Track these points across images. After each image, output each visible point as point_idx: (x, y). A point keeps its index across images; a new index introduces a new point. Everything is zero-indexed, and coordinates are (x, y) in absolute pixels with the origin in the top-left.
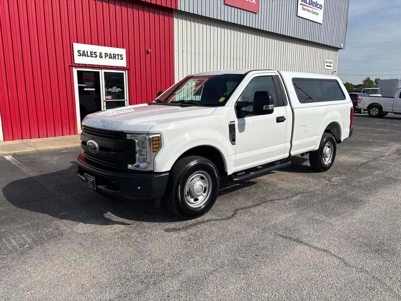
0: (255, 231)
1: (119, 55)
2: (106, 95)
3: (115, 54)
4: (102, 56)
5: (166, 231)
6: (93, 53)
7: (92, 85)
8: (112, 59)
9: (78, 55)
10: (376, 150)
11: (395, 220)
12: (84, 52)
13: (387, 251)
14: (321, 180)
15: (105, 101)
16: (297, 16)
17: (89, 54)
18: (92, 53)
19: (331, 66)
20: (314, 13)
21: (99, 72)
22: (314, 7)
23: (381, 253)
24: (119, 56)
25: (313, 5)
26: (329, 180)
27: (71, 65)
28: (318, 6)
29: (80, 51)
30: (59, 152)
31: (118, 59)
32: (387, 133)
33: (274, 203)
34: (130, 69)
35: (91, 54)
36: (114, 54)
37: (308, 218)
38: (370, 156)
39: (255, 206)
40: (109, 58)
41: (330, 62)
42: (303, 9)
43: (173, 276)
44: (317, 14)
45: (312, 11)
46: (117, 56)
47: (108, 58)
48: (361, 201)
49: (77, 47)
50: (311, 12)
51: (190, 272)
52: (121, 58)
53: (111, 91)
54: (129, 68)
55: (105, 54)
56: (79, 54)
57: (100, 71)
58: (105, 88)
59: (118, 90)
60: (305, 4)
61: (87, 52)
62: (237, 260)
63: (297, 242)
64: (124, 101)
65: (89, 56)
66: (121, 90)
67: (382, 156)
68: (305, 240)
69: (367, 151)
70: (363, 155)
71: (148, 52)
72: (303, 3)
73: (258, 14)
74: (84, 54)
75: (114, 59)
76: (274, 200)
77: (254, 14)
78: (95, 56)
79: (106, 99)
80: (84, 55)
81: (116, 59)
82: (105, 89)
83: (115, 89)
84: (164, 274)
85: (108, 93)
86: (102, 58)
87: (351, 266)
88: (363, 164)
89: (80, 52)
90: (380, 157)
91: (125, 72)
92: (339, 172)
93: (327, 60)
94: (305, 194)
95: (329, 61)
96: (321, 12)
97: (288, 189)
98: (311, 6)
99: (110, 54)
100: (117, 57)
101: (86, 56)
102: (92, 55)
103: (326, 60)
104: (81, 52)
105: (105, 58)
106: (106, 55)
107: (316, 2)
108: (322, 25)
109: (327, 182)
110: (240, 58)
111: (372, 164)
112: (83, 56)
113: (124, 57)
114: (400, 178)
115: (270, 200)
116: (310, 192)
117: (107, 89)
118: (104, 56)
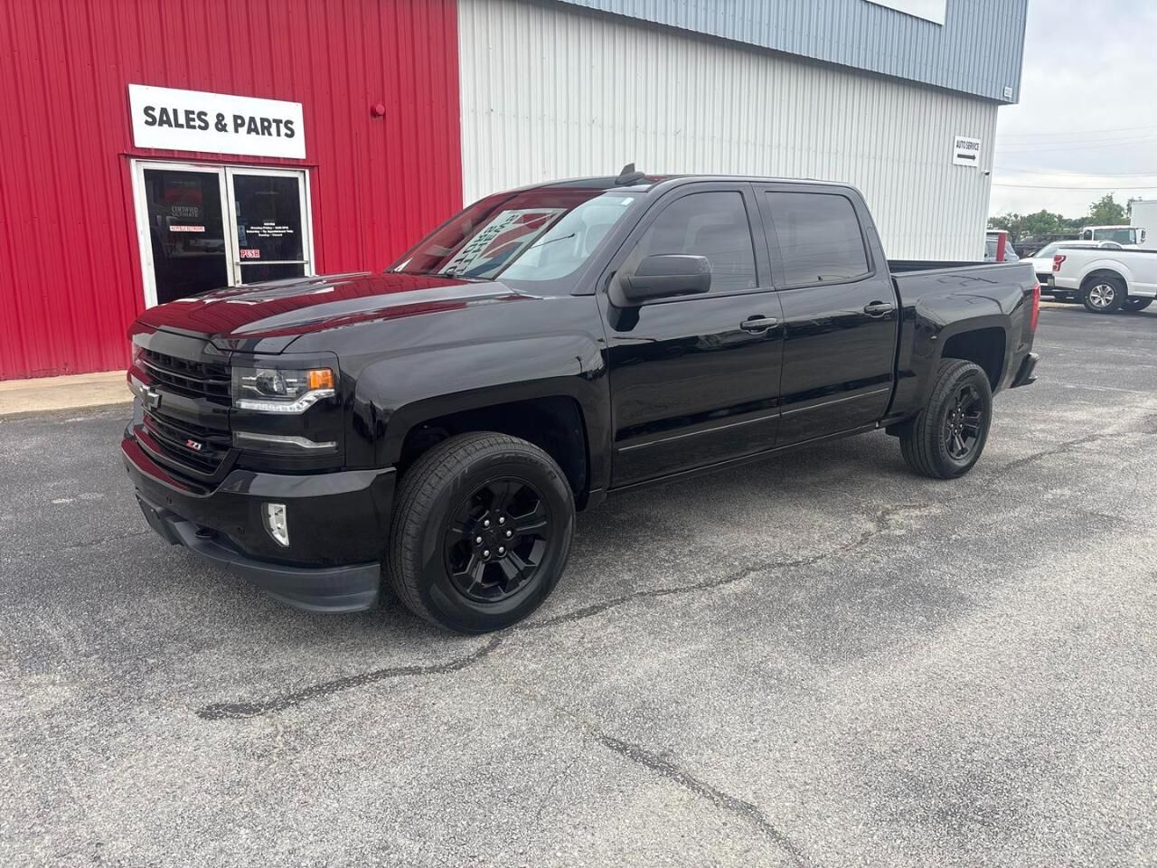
0: (521, 721)
1: (281, 121)
2: (241, 248)
3: (268, 120)
4: (225, 125)
5: (201, 716)
6: (195, 116)
7: (196, 216)
8: (258, 133)
9: (147, 122)
10: (1081, 415)
12: (164, 111)
14: (852, 519)
15: (237, 264)
17: (182, 120)
18: (191, 116)
19: (973, 158)
21: (216, 175)
23: (961, 825)
24: (282, 126)
26: (880, 520)
27: (123, 154)
29: (153, 109)
30: (56, 423)
31: (279, 135)
32: (1132, 362)
33: (649, 606)
34: (318, 166)
35: (188, 120)
36: (263, 120)
37: (740, 668)
38: (1052, 438)
39: (581, 614)
40: (249, 132)
41: (971, 146)
46: (274, 125)
47: (243, 130)
49: (141, 96)
52: (289, 132)
53: (257, 234)
54: (314, 163)
55: (236, 118)
56: (150, 120)
57: (220, 171)
58: (238, 224)
59: (286, 229)
61: (175, 111)
63: (655, 767)
64: (303, 265)
65: (182, 126)
66: (291, 231)
67: (1092, 438)
69: (1045, 421)
70: (1029, 435)
71: (374, 113)
74: (165, 118)
75: (263, 134)
76: (654, 594)
78: (203, 125)
79: (242, 260)
80: (165, 122)
81: (270, 134)
82: (239, 229)
83: (271, 229)
85: (247, 242)
86: (226, 131)
88: (1017, 463)
89: (150, 112)
90: (1083, 441)
91: (302, 174)
92: (925, 493)
93: (962, 138)
94: (777, 572)
95: (967, 140)
97: (726, 553)
99: (252, 119)
100: (273, 129)
101: (170, 125)
102: (192, 123)
103: (957, 138)
105: (236, 131)
106: (238, 121)
108: (943, 28)
109: (871, 526)
111: (1048, 463)
112: (160, 125)
113: (299, 127)
114: (1128, 514)
115: (642, 594)
116: (796, 564)
117: (243, 227)
118: (231, 127)
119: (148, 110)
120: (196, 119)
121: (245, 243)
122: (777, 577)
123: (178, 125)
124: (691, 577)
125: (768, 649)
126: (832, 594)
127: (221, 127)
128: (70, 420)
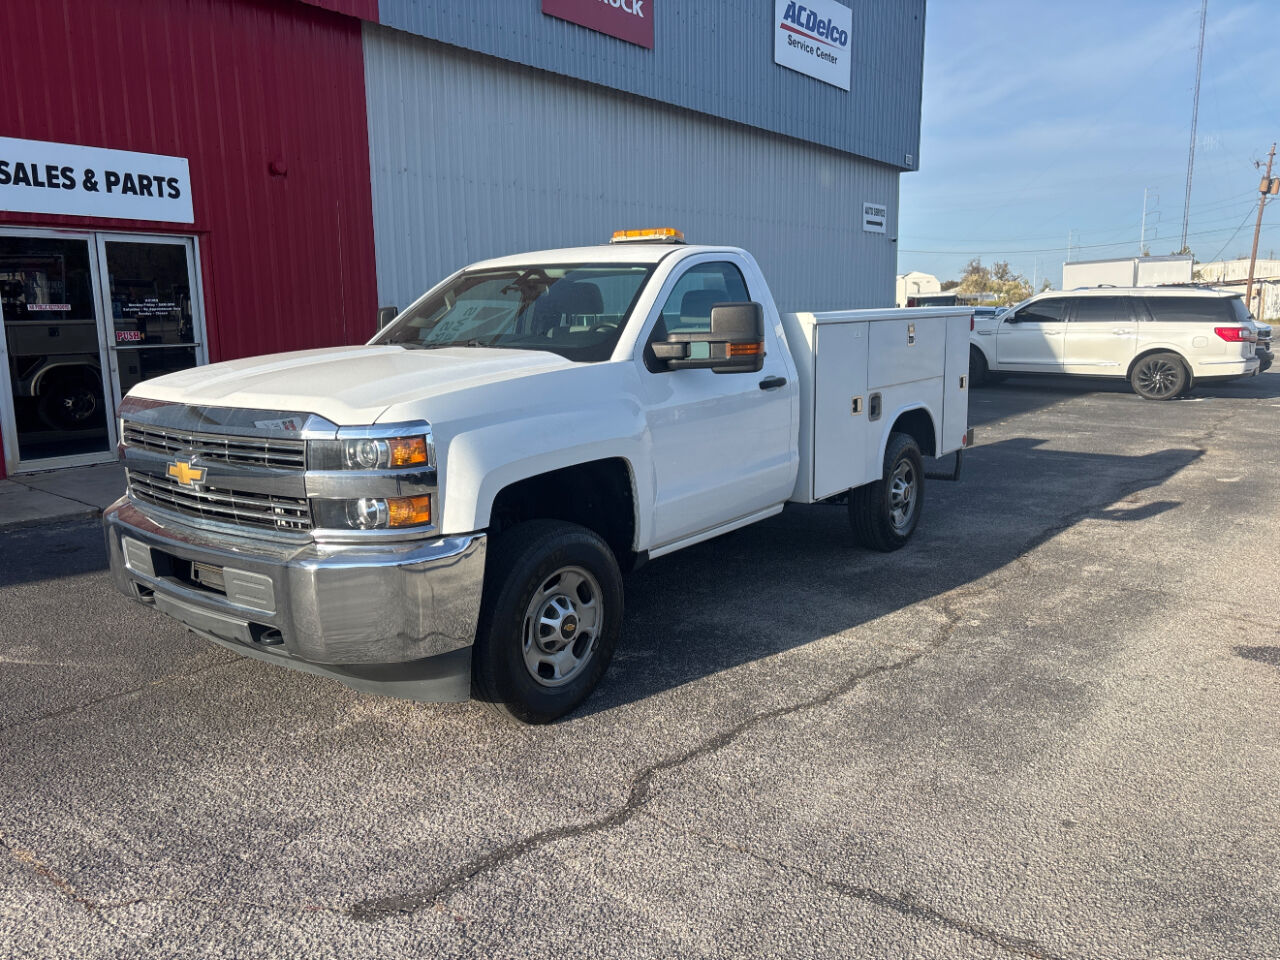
1: (163, 179)
2: (117, 329)
3: (147, 178)
4: (96, 183)
7: (61, 292)
8: (135, 193)
10: (1060, 486)
12: (20, 167)
15: (113, 348)
16: (773, 62)
17: (42, 177)
18: (54, 173)
19: (880, 224)
20: (824, 56)
21: (85, 243)
22: (823, 38)
25: (821, 30)
28: (836, 35)
29: (6, 164)
31: (161, 194)
33: (780, 728)
34: (208, 233)
35: (50, 177)
36: (141, 178)
39: (714, 744)
40: (125, 191)
41: (878, 212)
42: (792, 43)
44: (833, 60)
45: (818, 48)
46: (155, 184)
47: (117, 189)
50: (815, 52)
52: (173, 192)
53: (136, 312)
54: (204, 229)
55: (108, 174)
57: (90, 238)
58: (113, 300)
59: (165, 308)
60: (795, 26)
61: (34, 167)
63: (907, 911)
64: (193, 348)
65: (42, 184)
66: (178, 308)
69: (1031, 495)
71: (274, 172)
72: (789, 22)
73: (651, 50)
74: (21, 175)
75: (142, 193)
76: (778, 714)
77: (639, 52)
78: (68, 183)
79: (118, 344)
80: (22, 180)
81: (150, 194)
82: (115, 307)
83: (151, 306)
85: (124, 322)
86: (97, 190)
91: (190, 242)
93: (869, 205)
94: (885, 676)
95: (873, 206)
96: (844, 54)
98: (815, 34)
99: (128, 177)
100: (154, 188)
101: (28, 184)
102: (55, 181)
103: (866, 205)
105: (109, 190)
106: (112, 179)
107: (830, 21)
108: (849, 94)
109: (943, 618)
112: (16, 183)
113: (185, 185)
114: (1168, 588)
115: (762, 714)
116: (898, 666)
117: (119, 304)
118: (102, 185)
120: (60, 176)
121: (122, 324)
122: (889, 682)
123: (38, 184)
124: (803, 691)
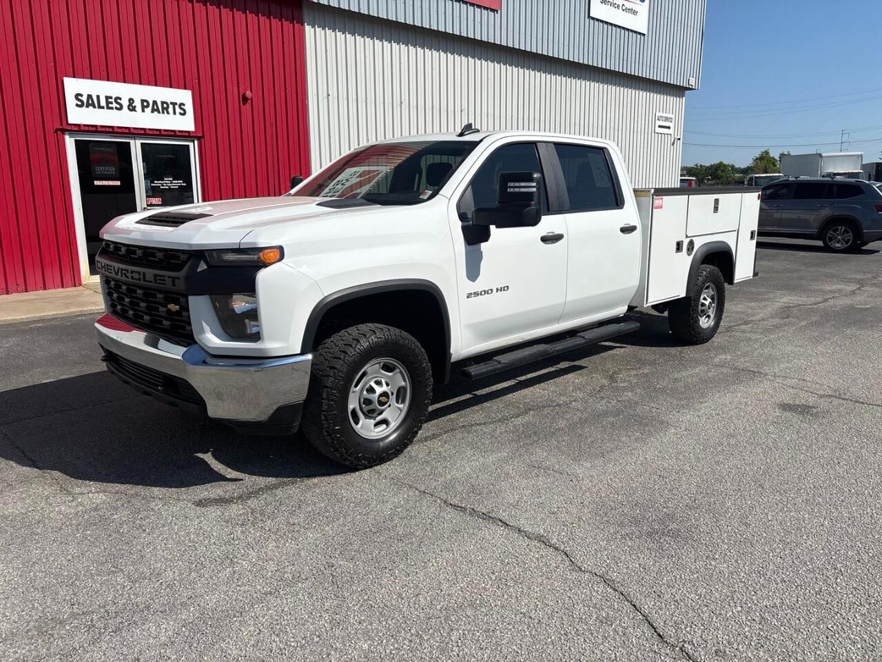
0: (400, 499)
1: (176, 104)
2: (147, 197)
3: (166, 103)
4: (135, 106)
5: (197, 506)
6: (113, 100)
7: (114, 173)
8: (159, 112)
9: (77, 105)
11: (717, 463)
12: (90, 97)
13: (676, 535)
14: (593, 377)
15: (145, 209)
16: (589, 17)
17: (103, 103)
18: (110, 100)
19: (669, 128)
20: (627, 10)
21: (128, 144)
23: (660, 538)
24: (177, 107)
26: (611, 377)
27: (59, 130)
29: (82, 95)
31: (175, 113)
33: (469, 433)
34: (203, 137)
35: (108, 103)
36: (163, 103)
37: (529, 465)
39: (426, 439)
40: (152, 112)
41: (667, 119)
42: (603, 2)
43: (169, 610)
44: (635, 13)
45: (623, 5)
46: (171, 106)
47: (148, 110)
48: (662, 422)
49: (73, 86)
50: (621, 8)
51: (211, 600)
52: (182, 112)
53: (159, 186)
54: (201, 135)
55: (143, 101)
56: (79, 103)
57: (132, 142)
58: (145, 179)
59: (177, 184)
61: (98, 97)
62: (332, 566)
63: (485, 519)
65: (103, 108)
66: (185, 184)
67: (746, 323)
68: (504, 516)
71: (245, 99)
73: (499, 12)
74: (90, 102)
75: (163, 113)
76: (471, 426)
77: (491, 14)
78: (118, 106)
79: (148, 206)
80: (91, 105)
81: (168, 113)
82: (146, 183)
83: (169, 183)
84: (148, 607)
85: (152, 192)
86: (136, 111)
87: (583, 569)
89: (80, 97)
90: (741, 325)
91: (192, 143)
92: (640, 360)
93: (661, 114)
94: (546, 411)
95: (664, 115)
96: (643, 8)
99: (155, 102)
100: (171, 109)
101: (94, 107)
102: (110, 105)
103: (658, 114)
104: (84, 99)
105: (143, 111)
106: (145, 104)
108: (646, 36)
109: (605, 381)
110: (462, 111)
111: (718, 339)
112: (87, 107)
113: (189, 108)
114: (766, 369)
115: (463, 426)
116: (559, 405)
117: (149, 181)
118: (139, 108)
119: (78, 96)
120: (114, 103)
121: (151, 193)
122: (548, 413)
123: (100, 107)
124: (493, 415)
125: (545, 454)
126: (582, 422)
127: (132, 108)
128: (31, 326)
